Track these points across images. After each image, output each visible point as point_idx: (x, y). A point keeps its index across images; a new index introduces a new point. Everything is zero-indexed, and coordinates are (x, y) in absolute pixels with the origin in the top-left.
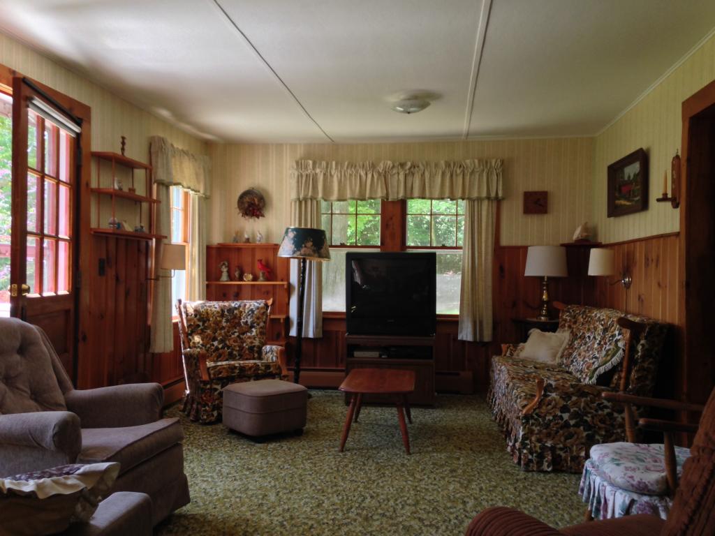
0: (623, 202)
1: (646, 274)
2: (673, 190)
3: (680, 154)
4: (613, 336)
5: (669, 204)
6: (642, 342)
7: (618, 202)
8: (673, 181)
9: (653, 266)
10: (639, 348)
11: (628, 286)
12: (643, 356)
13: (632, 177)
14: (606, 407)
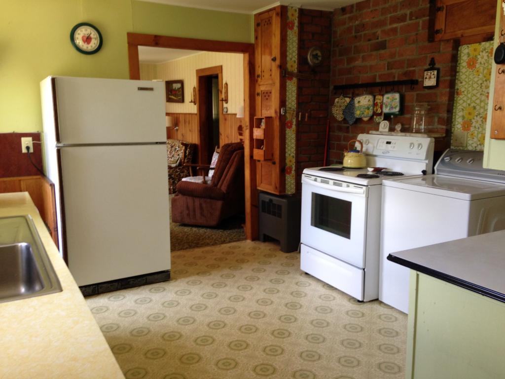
0: (172, 97)
1: (185, 126)
2: (194, 99)
3: (196, 87)
4: (176, 149)
5: (193, 104)
6: (188, 150)
7: (170, 96)
8: (194, 96)
9: (187, 124)
10: (187, 152)
11: (177, 130)
12: (189, 154)
13: (177, 88)
14: (178, 172)
